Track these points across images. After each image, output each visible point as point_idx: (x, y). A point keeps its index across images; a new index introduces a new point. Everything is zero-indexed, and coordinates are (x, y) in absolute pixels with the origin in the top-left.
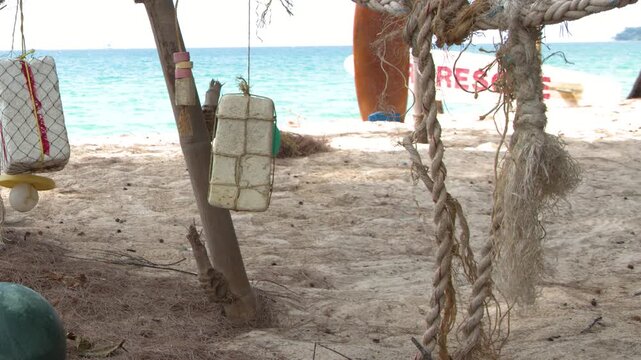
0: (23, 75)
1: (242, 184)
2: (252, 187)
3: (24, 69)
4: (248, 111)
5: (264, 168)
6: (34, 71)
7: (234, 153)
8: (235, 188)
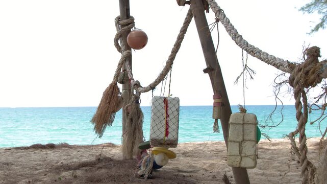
0: (164, 104)
1: (242, 155)
2: (248, 156)
3: (165, 101)
4: (244, 120)
5: (253, 147)
6: (169, 102)
7: (238, 140)
8: (240, 157)
